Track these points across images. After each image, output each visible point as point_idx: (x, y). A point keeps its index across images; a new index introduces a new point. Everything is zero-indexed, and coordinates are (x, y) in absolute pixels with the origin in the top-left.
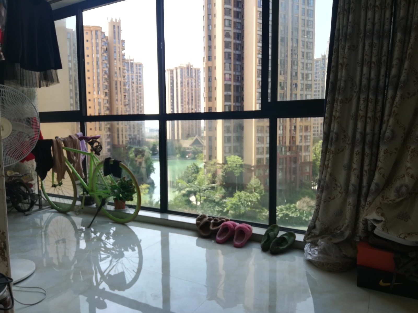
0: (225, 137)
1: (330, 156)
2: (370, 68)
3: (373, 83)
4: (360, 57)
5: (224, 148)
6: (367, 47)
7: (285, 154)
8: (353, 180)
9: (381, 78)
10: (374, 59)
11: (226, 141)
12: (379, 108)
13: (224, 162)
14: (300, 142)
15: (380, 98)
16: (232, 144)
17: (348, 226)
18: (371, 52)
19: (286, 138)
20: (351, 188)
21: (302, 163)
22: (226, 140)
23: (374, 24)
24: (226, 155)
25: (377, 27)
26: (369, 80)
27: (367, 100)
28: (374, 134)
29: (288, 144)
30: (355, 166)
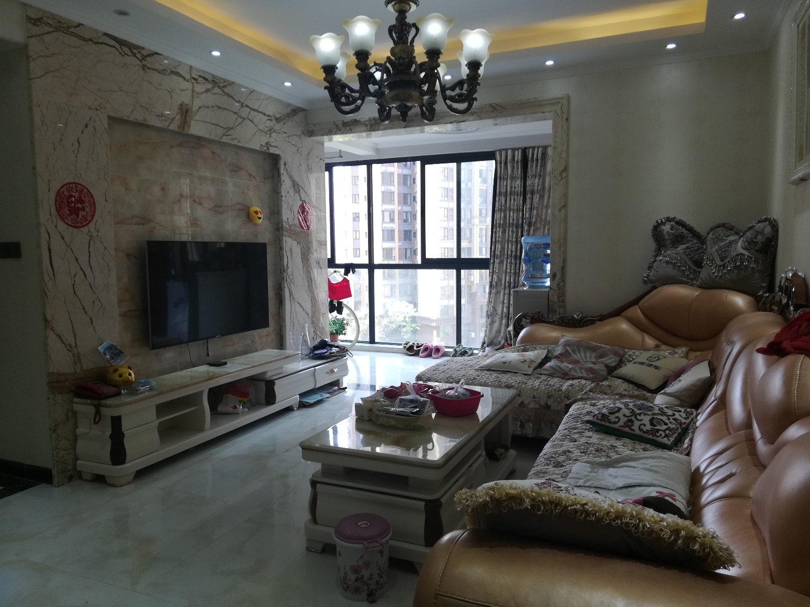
1: (493, 295)
2: (512, 245)
3: (514, 253)
4: (507, 237)
6: (510, 232)
8: (505, 310)
9: (518, 250)
10: (514, 240)
12: (517, 268)
15: (518, 262)
17: (502, 338)
18: (513, 235)
20: (504, 314)
23: (513, 220)
25: (515, 222)
26: (512, 251)
27: (511, 263)
28: (515, 283)
30: (505, 301)
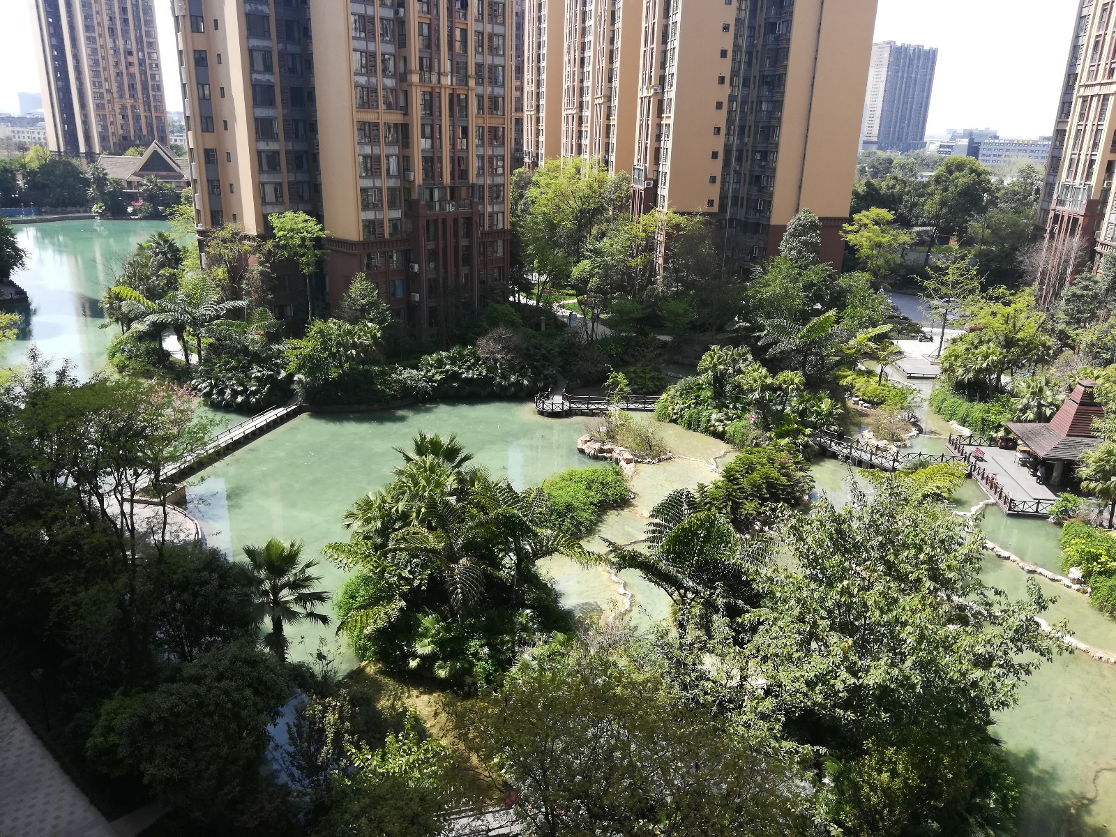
0: (259, 153)
5: (260, 188)
7: (442, 208)
11: (265, 167)
13: (262, 231)
14: (478, 175)
16: (284, 177)
19: (441, 163)
21: (484, 234)
22: (265, 163)
24: (269, 209)
29: (447, 179)
